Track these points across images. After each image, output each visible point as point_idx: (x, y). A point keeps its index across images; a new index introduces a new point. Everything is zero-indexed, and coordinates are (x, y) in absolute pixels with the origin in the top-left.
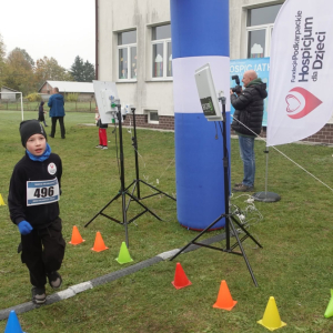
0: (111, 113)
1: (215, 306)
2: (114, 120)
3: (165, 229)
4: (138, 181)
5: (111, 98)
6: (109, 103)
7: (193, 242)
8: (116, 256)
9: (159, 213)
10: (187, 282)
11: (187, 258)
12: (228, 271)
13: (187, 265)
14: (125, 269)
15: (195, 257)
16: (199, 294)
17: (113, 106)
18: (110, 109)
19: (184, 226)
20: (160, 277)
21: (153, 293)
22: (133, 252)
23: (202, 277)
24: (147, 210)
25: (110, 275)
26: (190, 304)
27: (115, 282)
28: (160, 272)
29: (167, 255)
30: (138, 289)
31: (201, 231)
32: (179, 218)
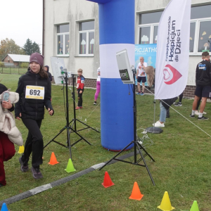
0: (61, 77)
1: (130, 198)
2: (63, 82)
3: (94, 151)
4: (75, 120)
5: (61, 68)
6: (60, 71)
7: (114, 158)
8: (65, 168)
9: (89, 140)
10: (111, 184)
11: (110, 169)
12: (135, 176)
13: (110, 173)
14: (71, 176)
15: (114, 168)
16: (120, 191)
17: (62, 73)
18: (60, 75)
19: (105, 148)
20: (94, 180)
21: (91, 190)
22: (76, 165)
23: (121, 180)
24: (82, 138)
25: (62, 179)
26: (114, 197)
27: (66, 184)
28: (94, 177)
29: (97, 166)
30: (81, 188)
31: (119, 152)
32: (102, 144)
